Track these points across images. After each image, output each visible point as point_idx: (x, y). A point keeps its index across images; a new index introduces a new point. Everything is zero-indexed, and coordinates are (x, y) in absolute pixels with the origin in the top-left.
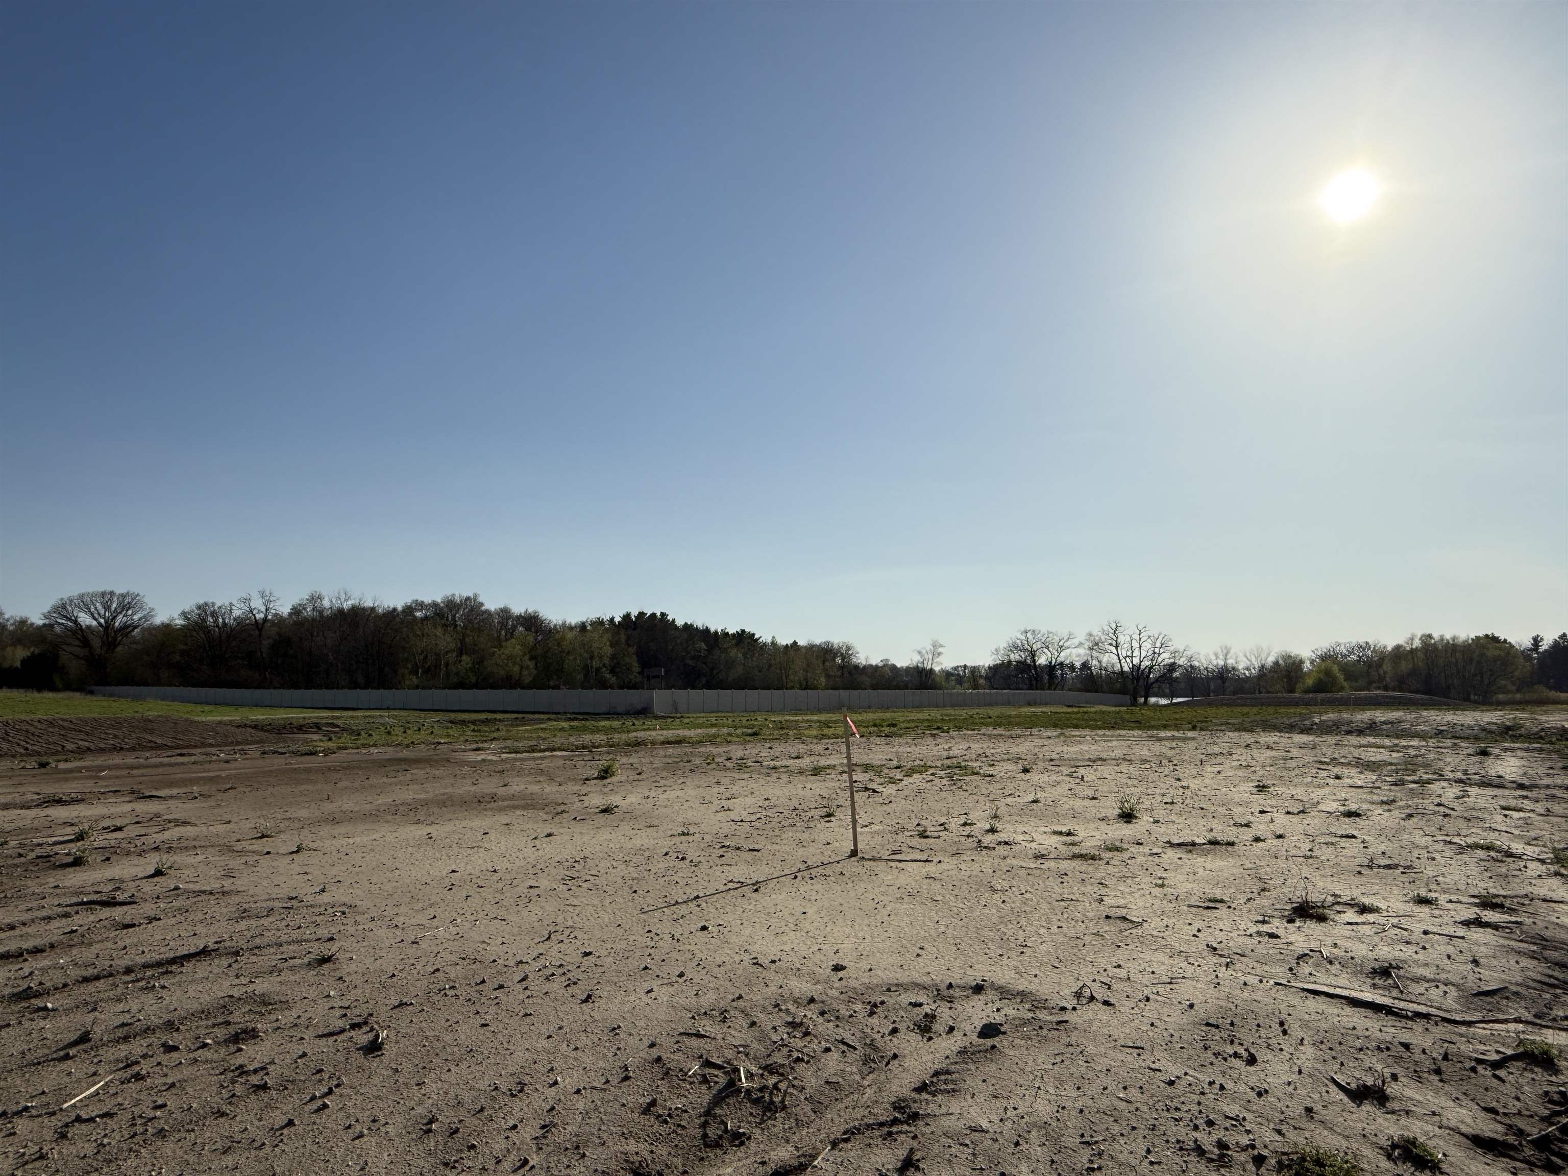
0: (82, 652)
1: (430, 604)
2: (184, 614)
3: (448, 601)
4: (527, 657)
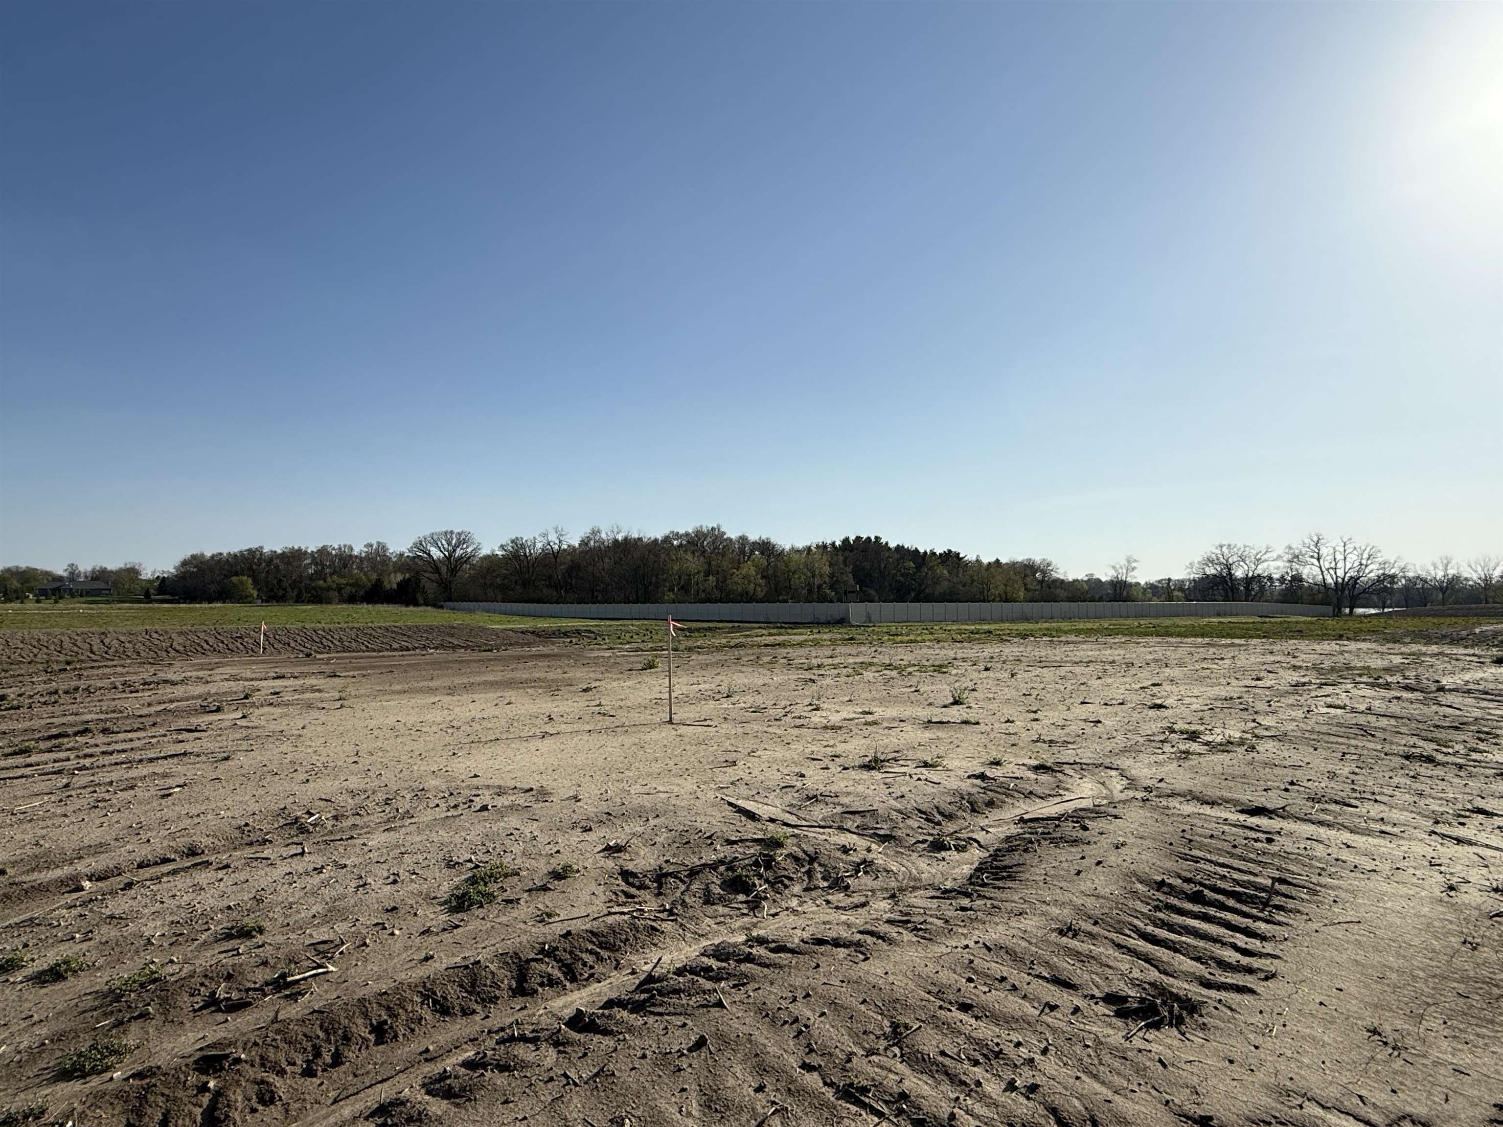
0: (435, 577)
1: (683, 535)
2: (502, 547)
3: (698, 531)
4: (759, 576)
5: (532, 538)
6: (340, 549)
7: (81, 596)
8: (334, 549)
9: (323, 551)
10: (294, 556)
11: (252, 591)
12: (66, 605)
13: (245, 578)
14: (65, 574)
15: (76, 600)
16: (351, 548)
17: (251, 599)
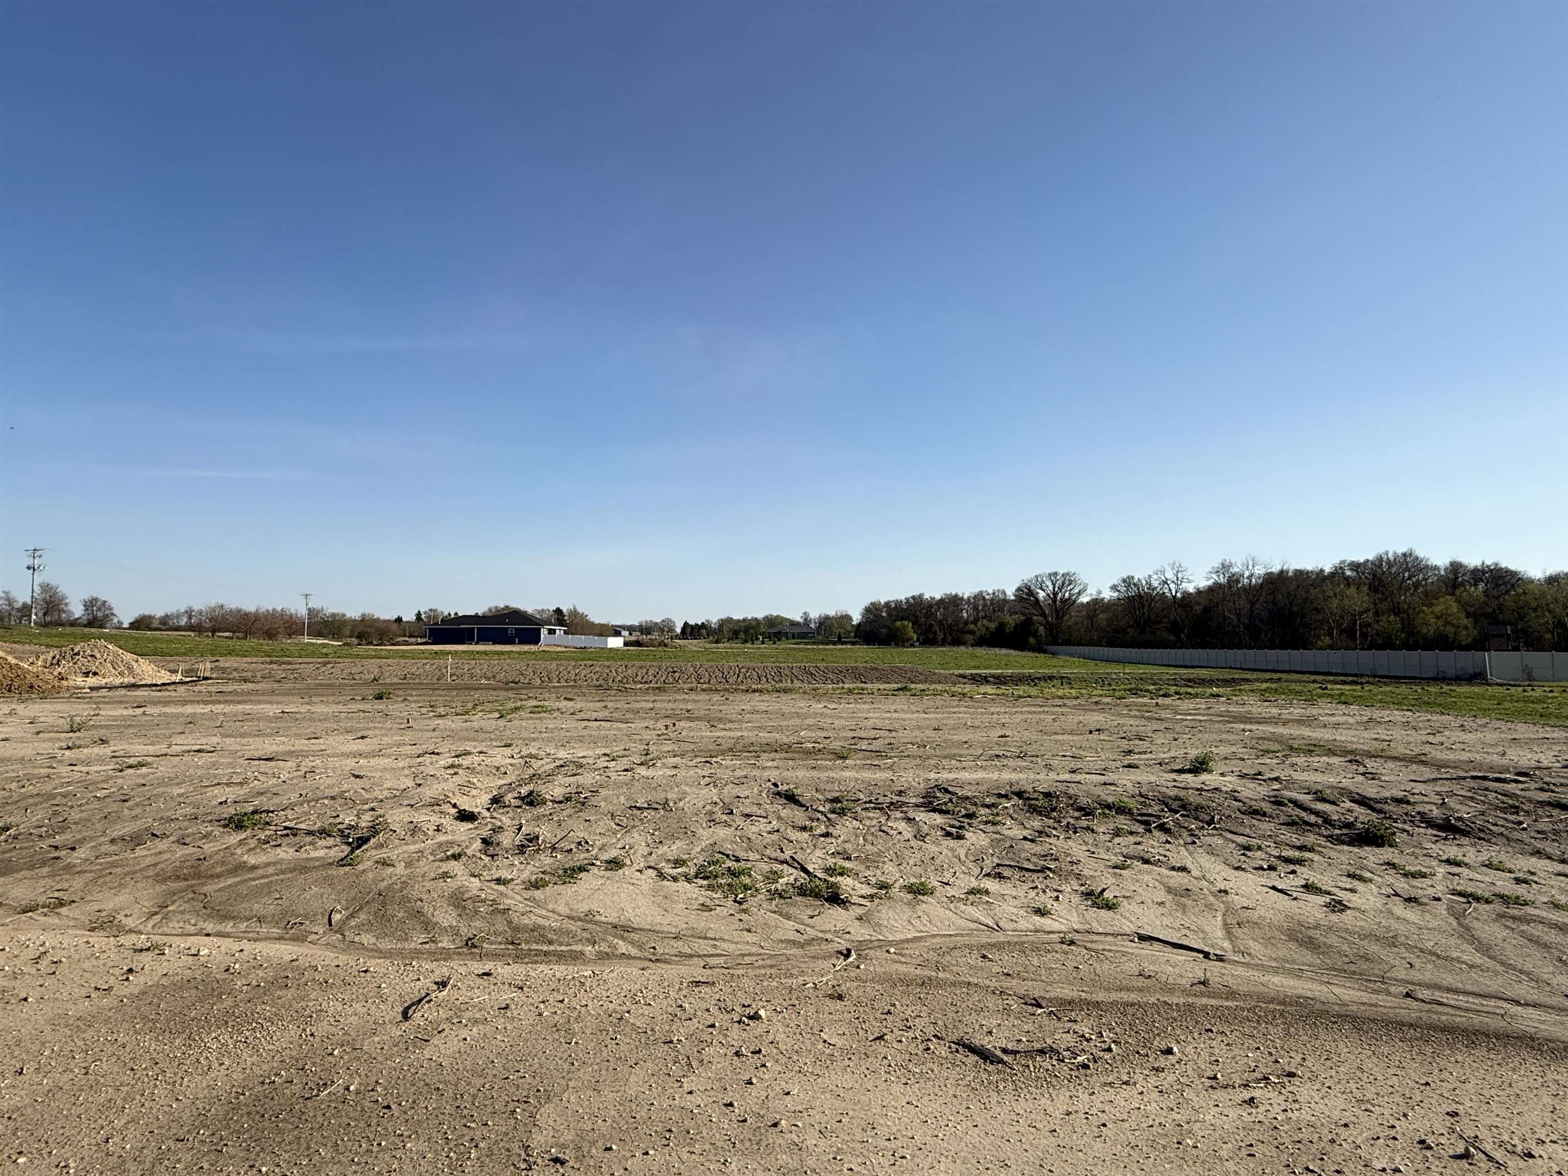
0: (1042, 620)
2: (1114, 588)
5: (1146, 576)
6: (994, 594)
7: (793, 638)
8: (988, 594)
9: (979, 596)
10: (952, 602)
11: (912, 634)
12: (783, 645)
13: (906, 623)
14: (801, 621)
15: (790, 641)
16: (1004, 592)
17: (911, 642)
